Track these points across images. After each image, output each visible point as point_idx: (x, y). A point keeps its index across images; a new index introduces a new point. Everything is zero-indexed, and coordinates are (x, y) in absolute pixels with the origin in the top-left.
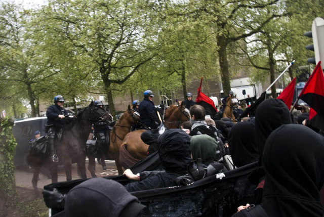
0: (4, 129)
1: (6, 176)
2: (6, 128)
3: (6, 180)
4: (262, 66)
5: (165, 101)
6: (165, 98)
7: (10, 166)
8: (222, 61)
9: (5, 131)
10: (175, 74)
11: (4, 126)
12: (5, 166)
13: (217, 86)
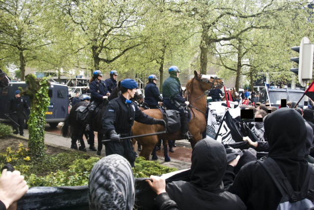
0: (42, 88)
1: (38, 130)
2: (44, 88)
3: (38, 133)
4: (229, 67)
5: (139, 84)
6: (139, 82)
7: (43, 122)
8: (203, 58)
9: (43, 90)
10: (154, 62)
11: (42, 85)
12: (38, 121)
13: (187, 78)
